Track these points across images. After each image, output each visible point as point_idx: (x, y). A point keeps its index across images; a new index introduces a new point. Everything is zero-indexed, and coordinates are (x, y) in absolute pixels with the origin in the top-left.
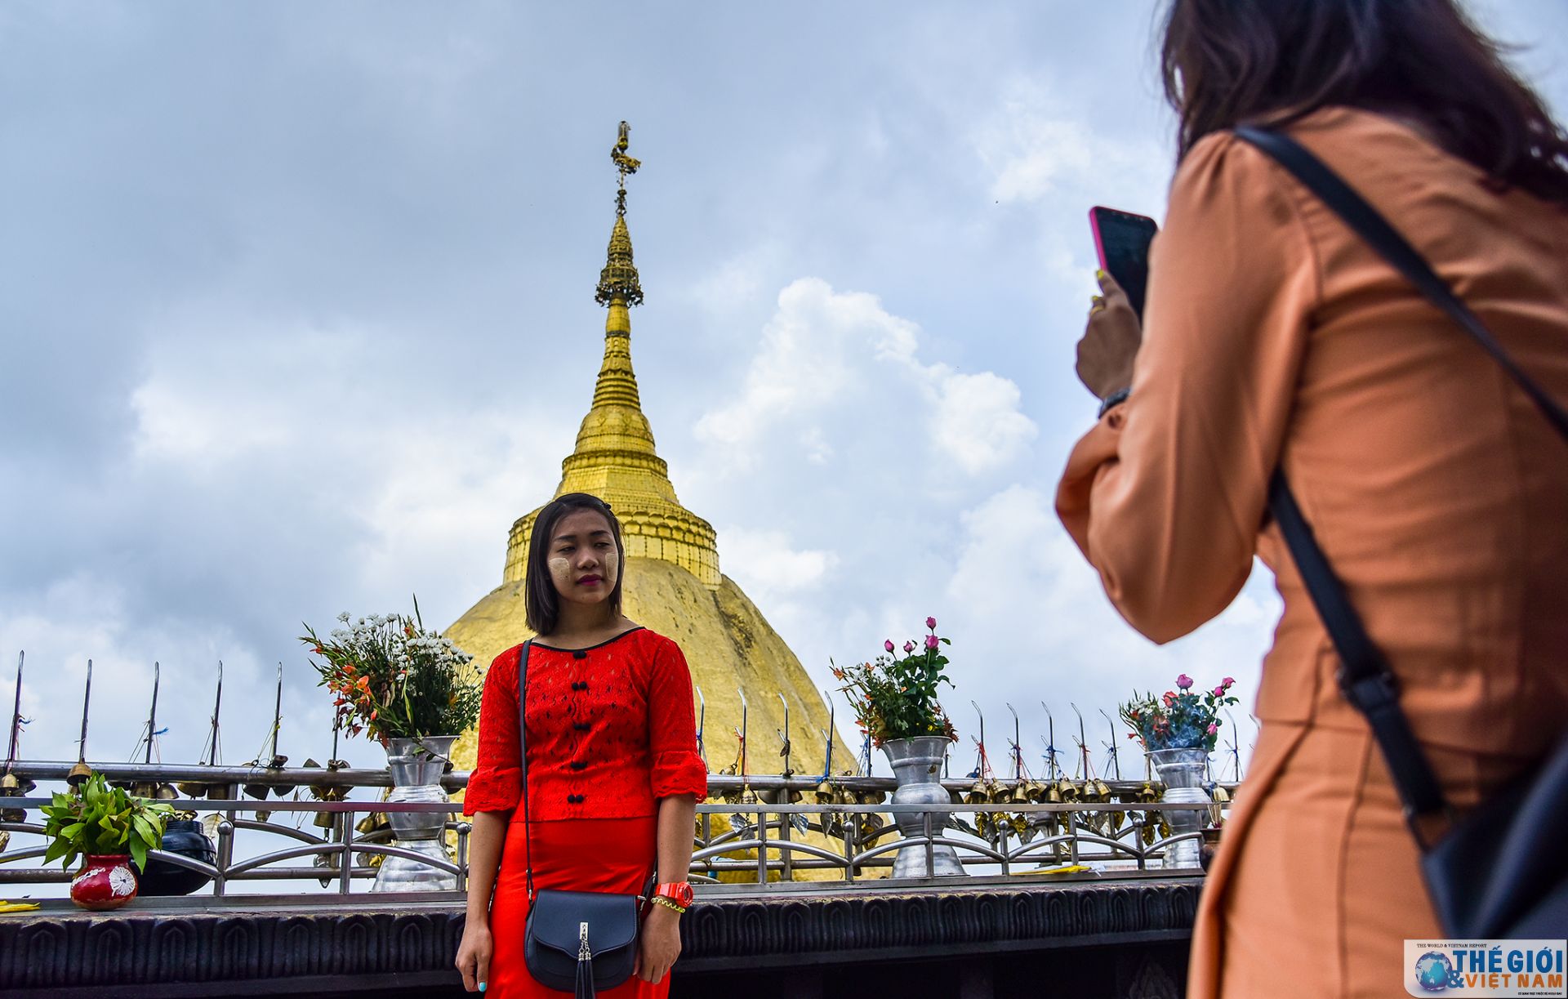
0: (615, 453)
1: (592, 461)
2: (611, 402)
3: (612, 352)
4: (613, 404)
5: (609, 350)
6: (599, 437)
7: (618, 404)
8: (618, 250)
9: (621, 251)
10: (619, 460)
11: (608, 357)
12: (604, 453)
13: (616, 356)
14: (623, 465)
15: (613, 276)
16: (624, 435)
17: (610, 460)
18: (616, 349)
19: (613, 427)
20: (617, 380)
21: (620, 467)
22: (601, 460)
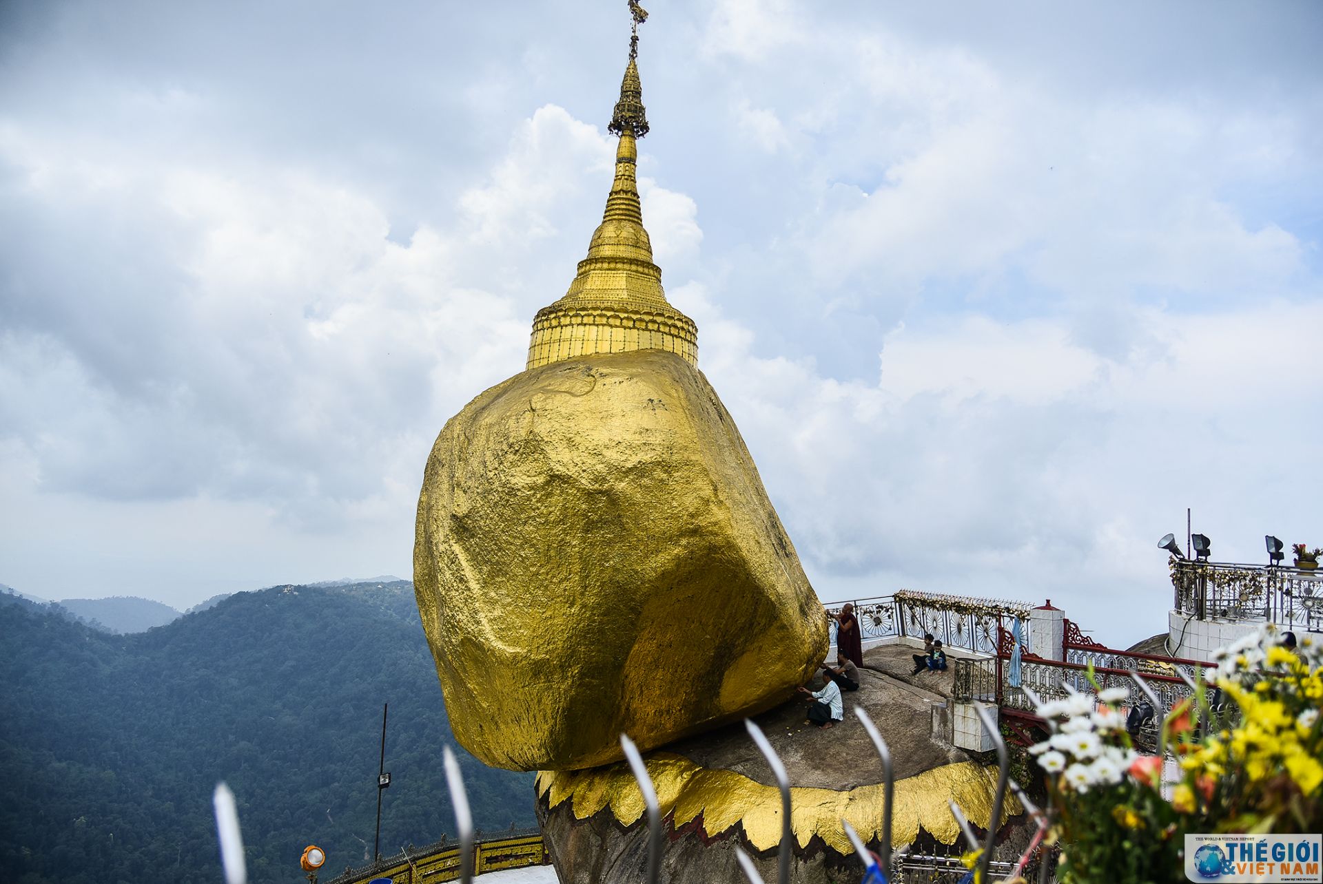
0: (632, 261)
1: (612, 266)
2: (624, 217)
3: (624, 175)
4: (625, 220)
5: (620, 173)
6: (616, 246)
7: (629, 220)
8: (632, 89)
9: (631, 90)
10: (634, 267)
11: (620, 179)
12: (622, 260)
13: (627, 179)
14: (637, 271)
15: (628, 110)
16: (636, 247)
17: (627, 266)
18: (627, 173)
19: (628, 239)
20: (629, 199)
21: (634, 273)
22: (619, 266)
